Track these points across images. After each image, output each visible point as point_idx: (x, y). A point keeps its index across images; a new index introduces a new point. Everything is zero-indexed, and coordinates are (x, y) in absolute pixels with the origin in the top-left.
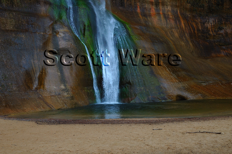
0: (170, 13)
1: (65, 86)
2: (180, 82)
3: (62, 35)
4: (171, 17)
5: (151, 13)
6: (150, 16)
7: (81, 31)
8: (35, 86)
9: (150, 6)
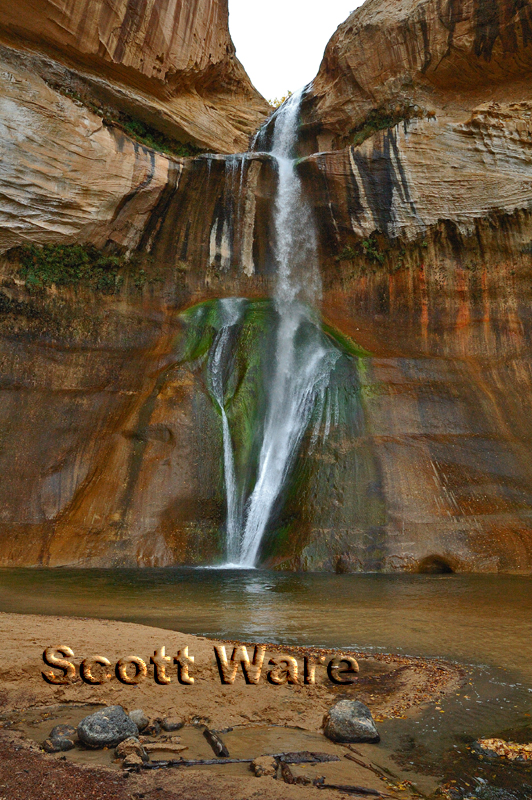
0: (511, 317)
1: (123, 515)
2: (459, 516)
3: (170, 394)
4: (513, 326)
5: (459, 320)
9: (458, 303)
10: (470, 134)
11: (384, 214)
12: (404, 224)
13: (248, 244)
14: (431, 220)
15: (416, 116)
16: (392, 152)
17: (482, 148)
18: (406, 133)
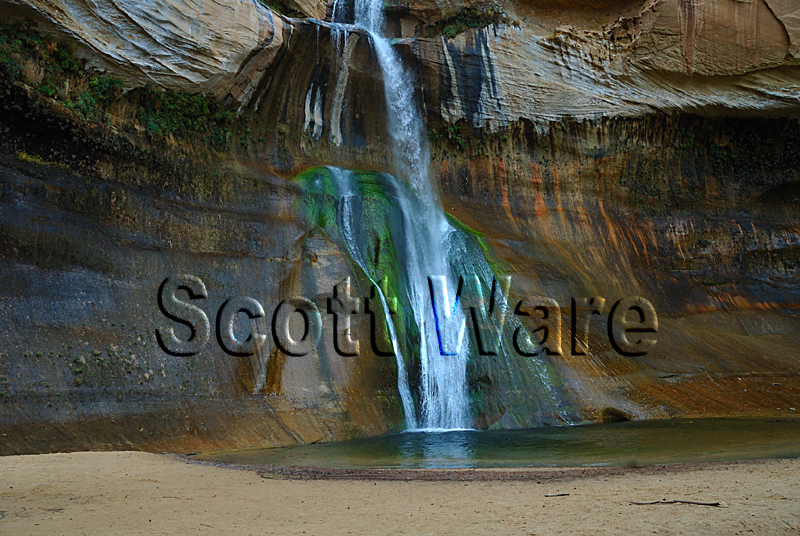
0: (580, 209)
1: (330, 386)
2: (613, 375)
3: (324, 263)
4: (583, 217)
5: (537, 208)
6: (533, 215)
7: (369, 254)
8: (259, 384)
9: (533, 193)
10: (552, 48)
11: (472, 103)
12: (490, 117)
13: (337, 114)
14: (514, 117)
15: (504, 22)
16: (483, 50)
17: (561, 63)
18: (496, 35)
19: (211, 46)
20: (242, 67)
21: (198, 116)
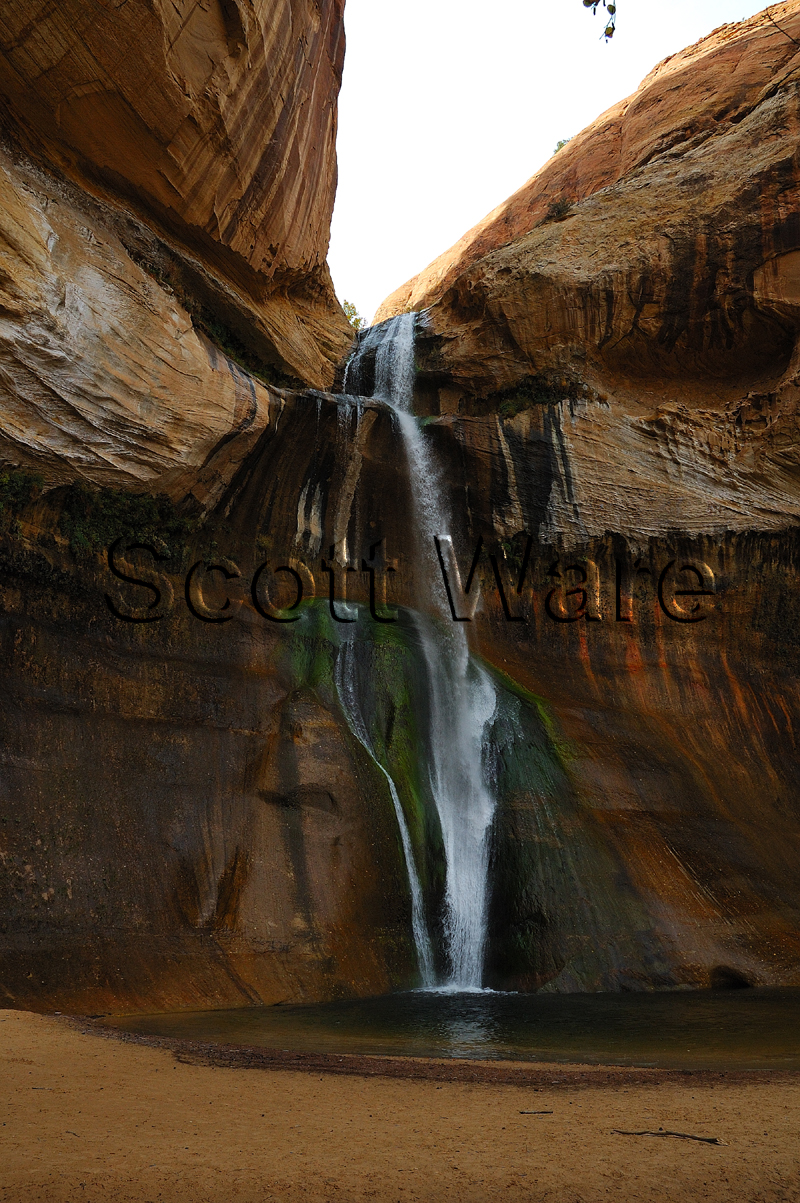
0: (692, 665)
1: (308, 919)
2: (728, 916)
3: (312, 738)
4: (697, 676)
5: (629, 662)
6: (624, 672)
7: (378, 726)
8: (205, 915)
9: (625, 640)
10: (652, 434)
11: (537, 511)
12: (563, 529)
13: (343, 521)
14: (597, 530)
15: (585, 397)
16: (554, 435)
17: (666, 454)
18: (572, 415)
19: (166, 431)
20: (209, 458)
21: (143, 525)
